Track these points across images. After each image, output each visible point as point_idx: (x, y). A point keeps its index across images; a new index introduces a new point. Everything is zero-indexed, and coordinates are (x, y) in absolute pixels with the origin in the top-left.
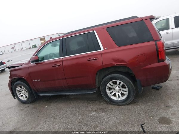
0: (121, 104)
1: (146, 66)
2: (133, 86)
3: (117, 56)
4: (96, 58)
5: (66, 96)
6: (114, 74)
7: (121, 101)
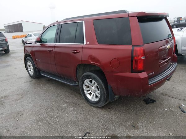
0: (93, 105)
1: (119, 73)
2: (105, 91)
3: (94, 53)
4: (78, 52)
5: (56, 81)
6: (90, 73)
7: (93, 102)
